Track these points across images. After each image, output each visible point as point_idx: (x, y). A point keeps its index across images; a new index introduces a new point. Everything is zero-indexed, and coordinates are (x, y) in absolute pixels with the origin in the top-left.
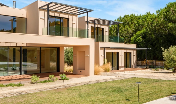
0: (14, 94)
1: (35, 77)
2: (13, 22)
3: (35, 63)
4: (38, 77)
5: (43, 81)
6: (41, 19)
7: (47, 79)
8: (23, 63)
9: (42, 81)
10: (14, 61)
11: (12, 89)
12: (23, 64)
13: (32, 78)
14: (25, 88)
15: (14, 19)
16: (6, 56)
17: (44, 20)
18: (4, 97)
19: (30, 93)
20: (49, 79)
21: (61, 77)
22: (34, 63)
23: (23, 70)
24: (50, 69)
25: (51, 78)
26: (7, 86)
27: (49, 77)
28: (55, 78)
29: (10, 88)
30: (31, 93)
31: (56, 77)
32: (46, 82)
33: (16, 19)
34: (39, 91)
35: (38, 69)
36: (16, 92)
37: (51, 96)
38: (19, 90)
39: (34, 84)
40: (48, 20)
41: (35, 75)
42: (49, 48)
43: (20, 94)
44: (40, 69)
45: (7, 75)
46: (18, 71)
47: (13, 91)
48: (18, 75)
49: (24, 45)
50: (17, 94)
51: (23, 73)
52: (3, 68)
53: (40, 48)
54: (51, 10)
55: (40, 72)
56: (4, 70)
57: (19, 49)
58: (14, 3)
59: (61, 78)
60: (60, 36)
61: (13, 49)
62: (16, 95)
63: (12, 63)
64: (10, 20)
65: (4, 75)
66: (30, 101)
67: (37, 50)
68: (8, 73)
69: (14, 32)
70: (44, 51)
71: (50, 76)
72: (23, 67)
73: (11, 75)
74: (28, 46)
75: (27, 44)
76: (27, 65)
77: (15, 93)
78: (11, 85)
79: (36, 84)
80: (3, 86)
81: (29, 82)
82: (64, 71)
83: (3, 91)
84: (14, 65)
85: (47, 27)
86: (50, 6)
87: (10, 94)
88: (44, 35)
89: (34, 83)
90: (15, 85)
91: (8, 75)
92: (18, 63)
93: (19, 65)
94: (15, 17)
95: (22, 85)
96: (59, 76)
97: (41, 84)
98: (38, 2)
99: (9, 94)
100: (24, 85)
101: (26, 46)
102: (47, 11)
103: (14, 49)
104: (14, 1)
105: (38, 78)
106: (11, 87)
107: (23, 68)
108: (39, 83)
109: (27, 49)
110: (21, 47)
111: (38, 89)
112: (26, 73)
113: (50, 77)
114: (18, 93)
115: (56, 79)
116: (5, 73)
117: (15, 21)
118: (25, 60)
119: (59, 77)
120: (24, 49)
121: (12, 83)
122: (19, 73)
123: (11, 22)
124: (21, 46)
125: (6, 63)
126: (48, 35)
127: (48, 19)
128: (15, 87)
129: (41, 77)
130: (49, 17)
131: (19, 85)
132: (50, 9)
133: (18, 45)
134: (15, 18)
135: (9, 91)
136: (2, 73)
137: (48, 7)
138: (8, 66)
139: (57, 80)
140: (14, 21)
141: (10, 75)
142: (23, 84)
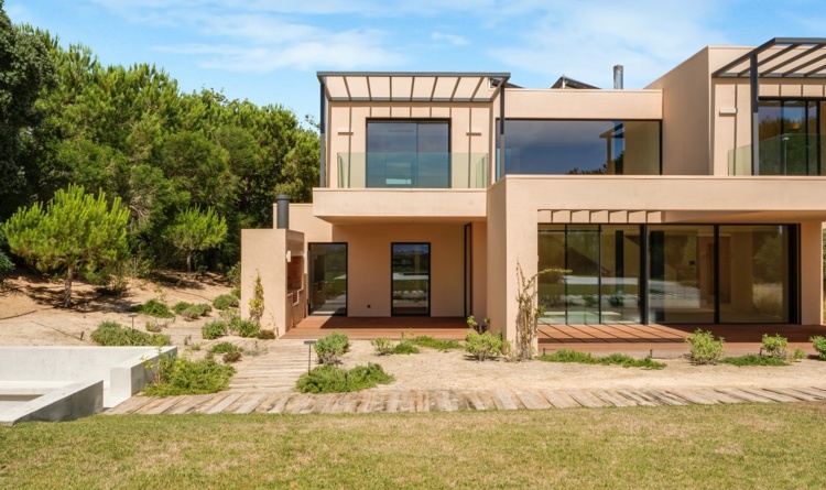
0: (634, 397)
1: (703, 339)
2: (613, 140)
3: (688, 285)
4: (716, 339)
5: (740, 359)
6: (721, 115)
7: (753, 349)
8: (650, 283)
9: (734, 356)
10: (620, 273)
11: (626, 376)
12: (652, 285)
13: (692, 341)
14: (673, 379)
15: (617, 128)
16: (594, 258)
17: (733, 118)
18: (603, 404)
19: (699, 404)
20: (765, 352)
21: (819, 347)
22: (684, 285)
23: (652, 309)
24: (756, 310)
25: (772, 349)
26: (604, 361)
27: (761, 341)
28: (789, 348)
29: (615, 369)
30: (705, 402)
31: (797, 345)
32: (752, 361)
33: (623, 130)
34: (736, 401)
35: (702, 306)
36: (640, 390)
37: (808, 435)
38: (652, 384)
39: (704, 367)
40: (756, 115)
41: (704, 331)
42: (750, 229)
43: (657, 398)
44: (717, 308)
45: (597, 320)
46: (632, 309)
47: (628, 382)
48: (632, 326)
49: (656, 218)
50: (647, 400)
51: (651, 317)
52: (580, 296)
53: (716, 226)
54: (761, 74)
55: (717, 321)
56: (583, 302)
57: (637, 232)
58: (619, 72)
59: (818, 354)
60: (807, 174)
61: (614, 233)
62: (644, 403)
63: (612, 281)
64: (602, 136)
65: (588, 320)
66: (714, 440)
67: (698, 238)
68: (600, 314)
69: (616, 173)
70: (729, 238)
71: (769, 340)
72: (650, 296)
73: (611, 325)
74: (667, 221)
75: (664, 213)
76: (666, 289)
77: (638, 392)
78: (618, 360)
79: (712, 367)
80: (593, 362)
81: (681, 354)
82: (822, 324)
83: (596, 379)
84: (618, 287)
85: (749, 143)
86: (761, 57)
87: (620, 394)
88: (734, 174)
89: (703, 363)
90: (629, 363)
91: (600, 323)
92: (634, 281)
93: (637, 290)
94: (619, 123)
95: (657, 367)
96: (807, 340)
97: (734, 368)
98: (710, 51)
99: (618, 396)
100: (664, 366)
101: (660, 221)
102: (749, 80)
103: (620, 235)
104: (616, 68)
105: (718, 343)
106: (619, 369)
107: (651, 301)
108: (721, 362)
109: (666, 234)
110: (642, 226)
111: (727, 390)
112: (662, 317)
113: (767, 343)
114: (648, 394)
115: (797, 356)
116: (591, 315)
117: (621, 136)
118: (658, 273)
119: (808, 348)
120: (652, 233)
121: (623, 354)
122: (638, 320)
123: (605, 140)
124: (644, 222)
125: (593, 281)
126: (753, 174)
127: (754, 109)
128: (632, 370)
129: (727, 341)
130: (758, 102)
131: (647, 363)
132: (761, 69)
133: (615, 218)
134: (620, 126)
135: (618, 383)
136: (583, 313)
137: (755, 65)
138: (600, 289)
139: (801, 357)
140: (616, 137)
141: (606, 322)
142: (660, 361)
